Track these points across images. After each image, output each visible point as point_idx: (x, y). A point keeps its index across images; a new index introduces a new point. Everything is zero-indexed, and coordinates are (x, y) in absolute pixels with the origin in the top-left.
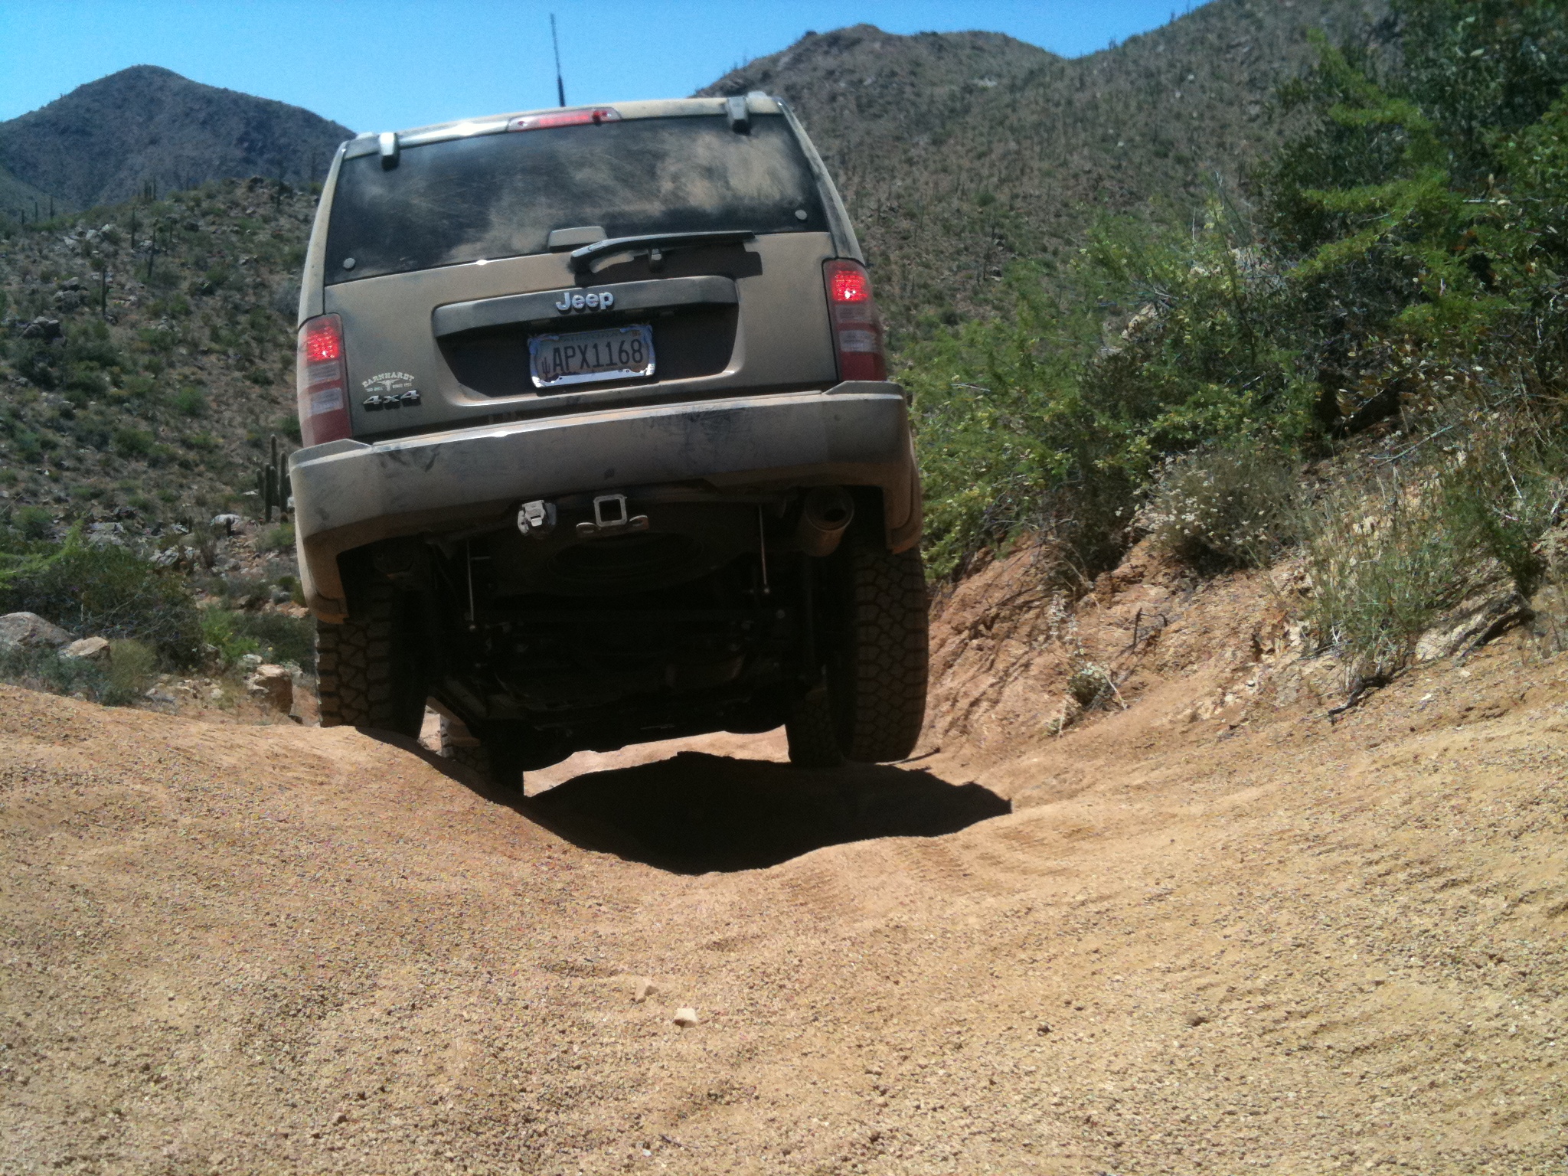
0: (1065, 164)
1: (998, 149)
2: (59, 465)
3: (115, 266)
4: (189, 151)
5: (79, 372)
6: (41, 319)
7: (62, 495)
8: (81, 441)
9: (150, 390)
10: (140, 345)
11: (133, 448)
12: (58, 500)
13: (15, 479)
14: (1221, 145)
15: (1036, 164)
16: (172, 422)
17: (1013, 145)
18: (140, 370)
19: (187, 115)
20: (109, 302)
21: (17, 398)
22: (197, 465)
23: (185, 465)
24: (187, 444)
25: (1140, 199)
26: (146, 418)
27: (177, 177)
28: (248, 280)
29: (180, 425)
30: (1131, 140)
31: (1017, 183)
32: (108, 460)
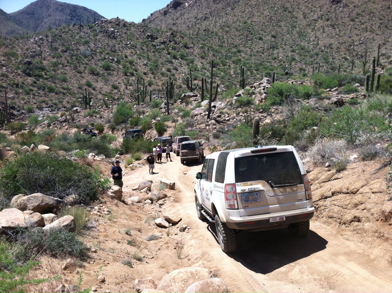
0: (263, 13)
1: (247, 10)
2: (34, 95)
3: (43, 46)
4: (58, 17)
5: (37, 72)
6: (27, 60)
7: (36, 102)
8: (39, 89)
9: (54, 76)
10: (51, 65)
11: (51, 90)
12: (35, 103)
13: (24, 99)
14: (299, 8)
15: (256, 14)
16: (60, 83)
17: (250, 9)
18: (51, 71)
19: (57, 9)
20: (42, 55)
21: (23, 79)
22: (66, 94)
23: (64, 94)
24: (63, 88)
25: (281, 21)
26: (54, 83)
27: (56, 24)
28: (74, 48)
29: (62, 84)
30: (278, 8)
31: (252, 18)
32: (46, 93)
